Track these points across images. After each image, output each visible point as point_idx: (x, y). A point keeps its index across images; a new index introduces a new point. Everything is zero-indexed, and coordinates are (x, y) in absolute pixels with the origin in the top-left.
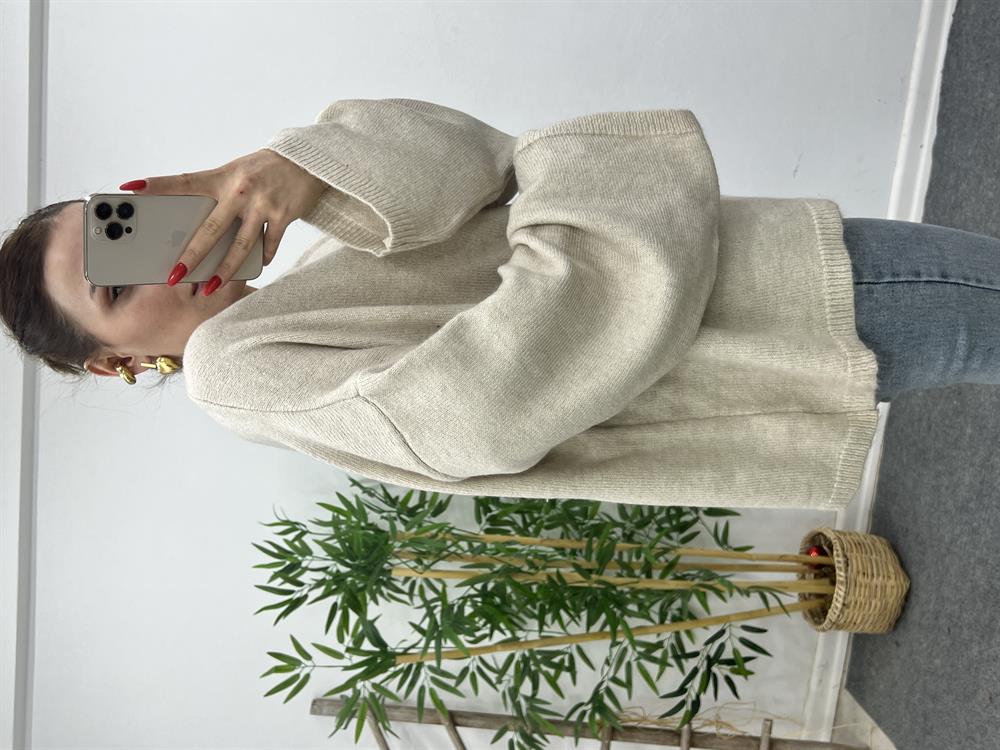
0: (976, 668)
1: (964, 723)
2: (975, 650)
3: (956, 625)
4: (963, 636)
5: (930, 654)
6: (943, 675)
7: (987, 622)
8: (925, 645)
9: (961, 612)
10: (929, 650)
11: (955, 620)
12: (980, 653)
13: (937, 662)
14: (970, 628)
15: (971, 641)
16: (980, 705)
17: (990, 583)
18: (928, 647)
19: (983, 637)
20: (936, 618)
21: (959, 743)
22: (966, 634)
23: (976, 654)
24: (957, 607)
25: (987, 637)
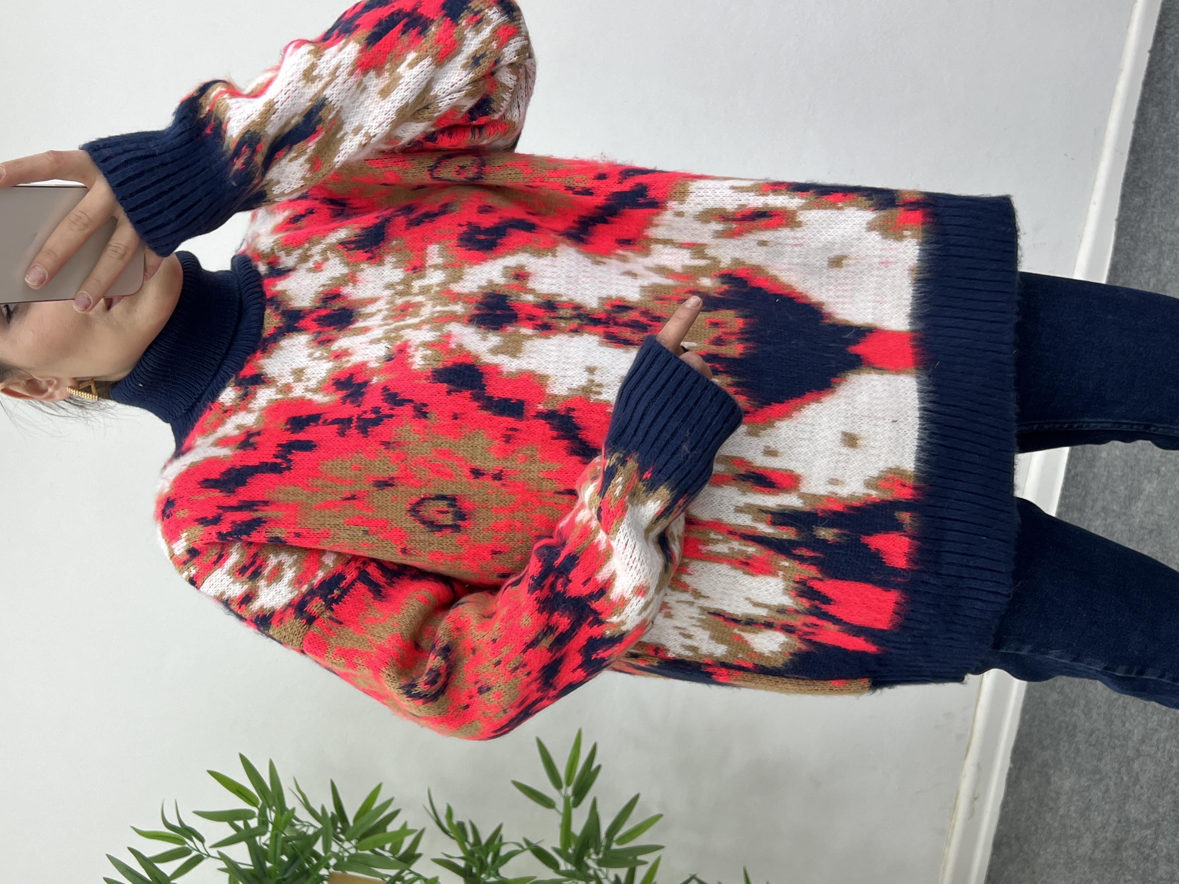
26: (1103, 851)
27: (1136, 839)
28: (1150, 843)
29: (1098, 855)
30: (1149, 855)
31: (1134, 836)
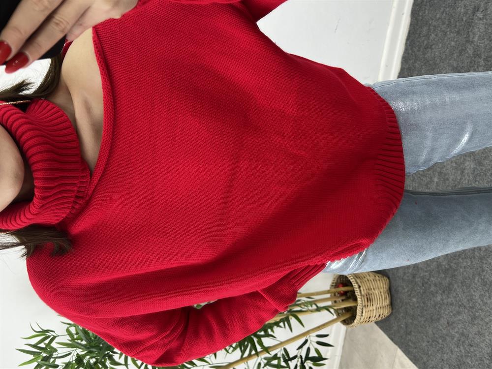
0: (439, 307)
1: (432, 333)
2: (439, 298)
3: (427, 283)
4: (431, 290)
5: (410, 295)
6: (418, 307)
7: (447, 285)
8: (406, 290)
9: (430, 277)
10: (409, 293)
11: (426, 280)
12: (442, 299)
13: (414, 300)
14: (435, 285)
15: (437, 292)
16: (442, 326)
17: (449, 264)
18: (408, 291)
19: (444, 292)
20: (414, 277)
21: (428, 342)
22: (433, 288)
23: (439, 300)
24: (427, 274)
25: (446, 292)
26: (408, 277)
27: (422, 275)
28: (428, 278)
29: (405, 277)
30: (427, 282)
31: (420, 274)
